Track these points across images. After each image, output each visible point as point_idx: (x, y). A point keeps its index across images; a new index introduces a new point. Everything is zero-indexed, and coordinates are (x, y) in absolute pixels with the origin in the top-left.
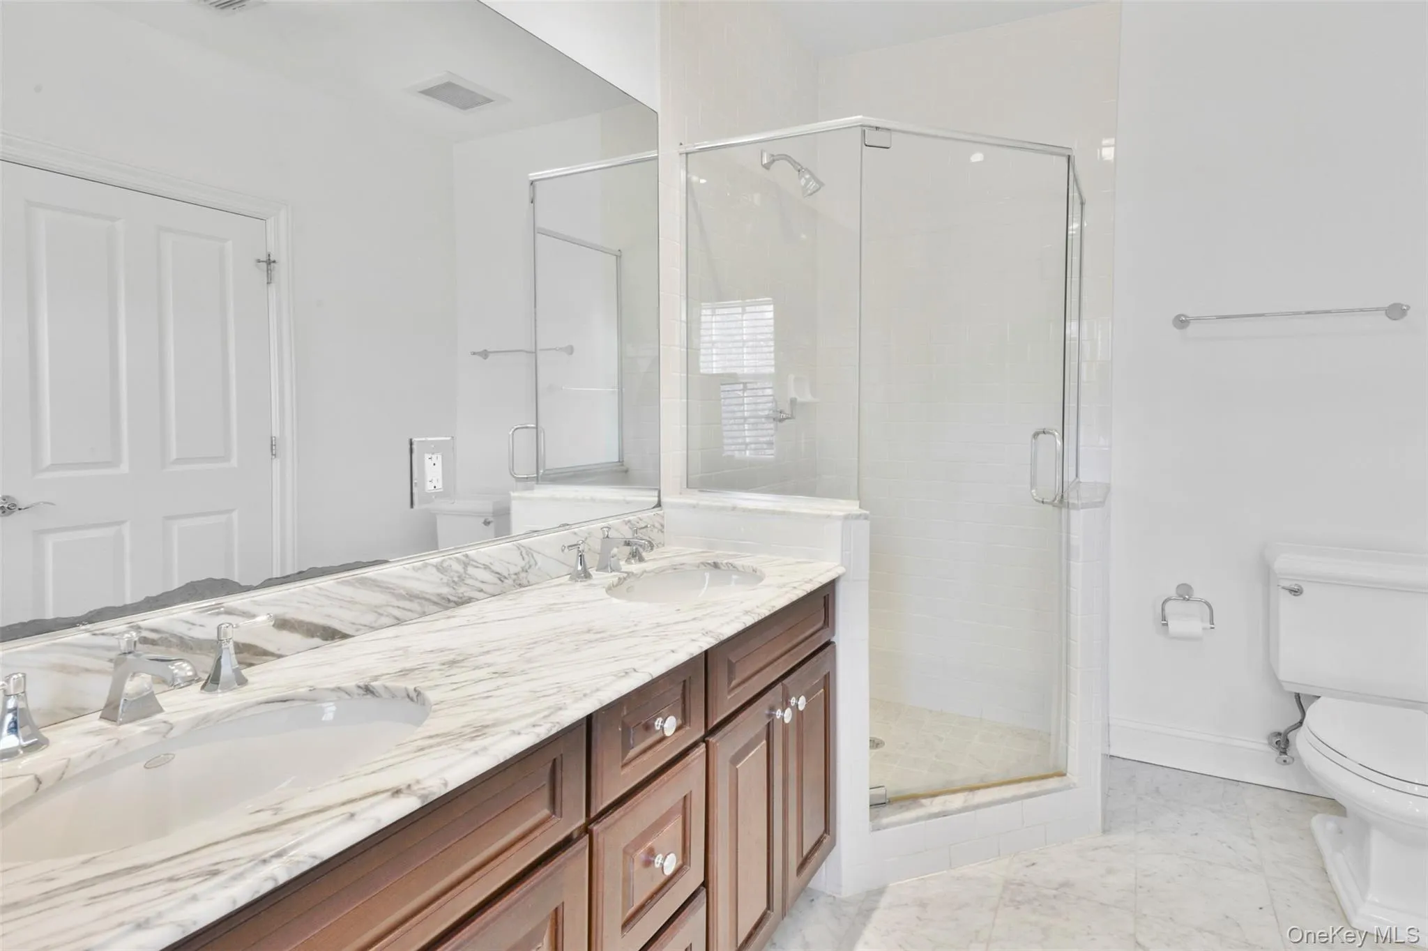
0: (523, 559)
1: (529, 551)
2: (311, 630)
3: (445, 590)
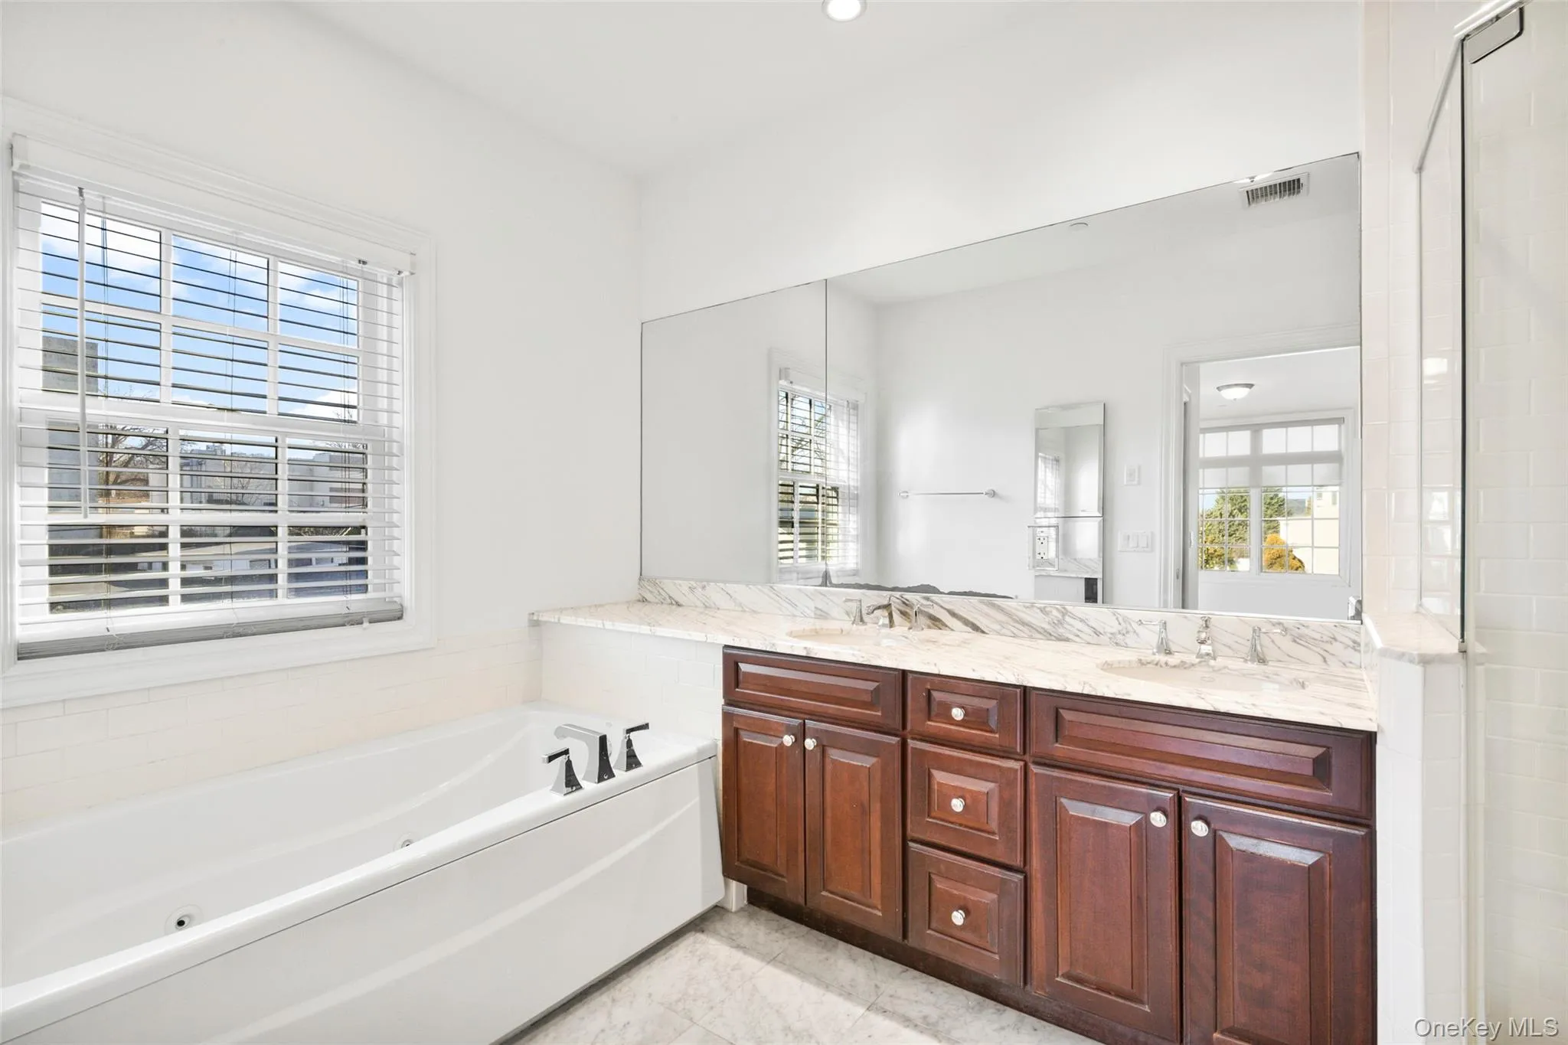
0: (1120, 624)
1: (1126, 620)
2: (966, 622)
3: (1046, 626)
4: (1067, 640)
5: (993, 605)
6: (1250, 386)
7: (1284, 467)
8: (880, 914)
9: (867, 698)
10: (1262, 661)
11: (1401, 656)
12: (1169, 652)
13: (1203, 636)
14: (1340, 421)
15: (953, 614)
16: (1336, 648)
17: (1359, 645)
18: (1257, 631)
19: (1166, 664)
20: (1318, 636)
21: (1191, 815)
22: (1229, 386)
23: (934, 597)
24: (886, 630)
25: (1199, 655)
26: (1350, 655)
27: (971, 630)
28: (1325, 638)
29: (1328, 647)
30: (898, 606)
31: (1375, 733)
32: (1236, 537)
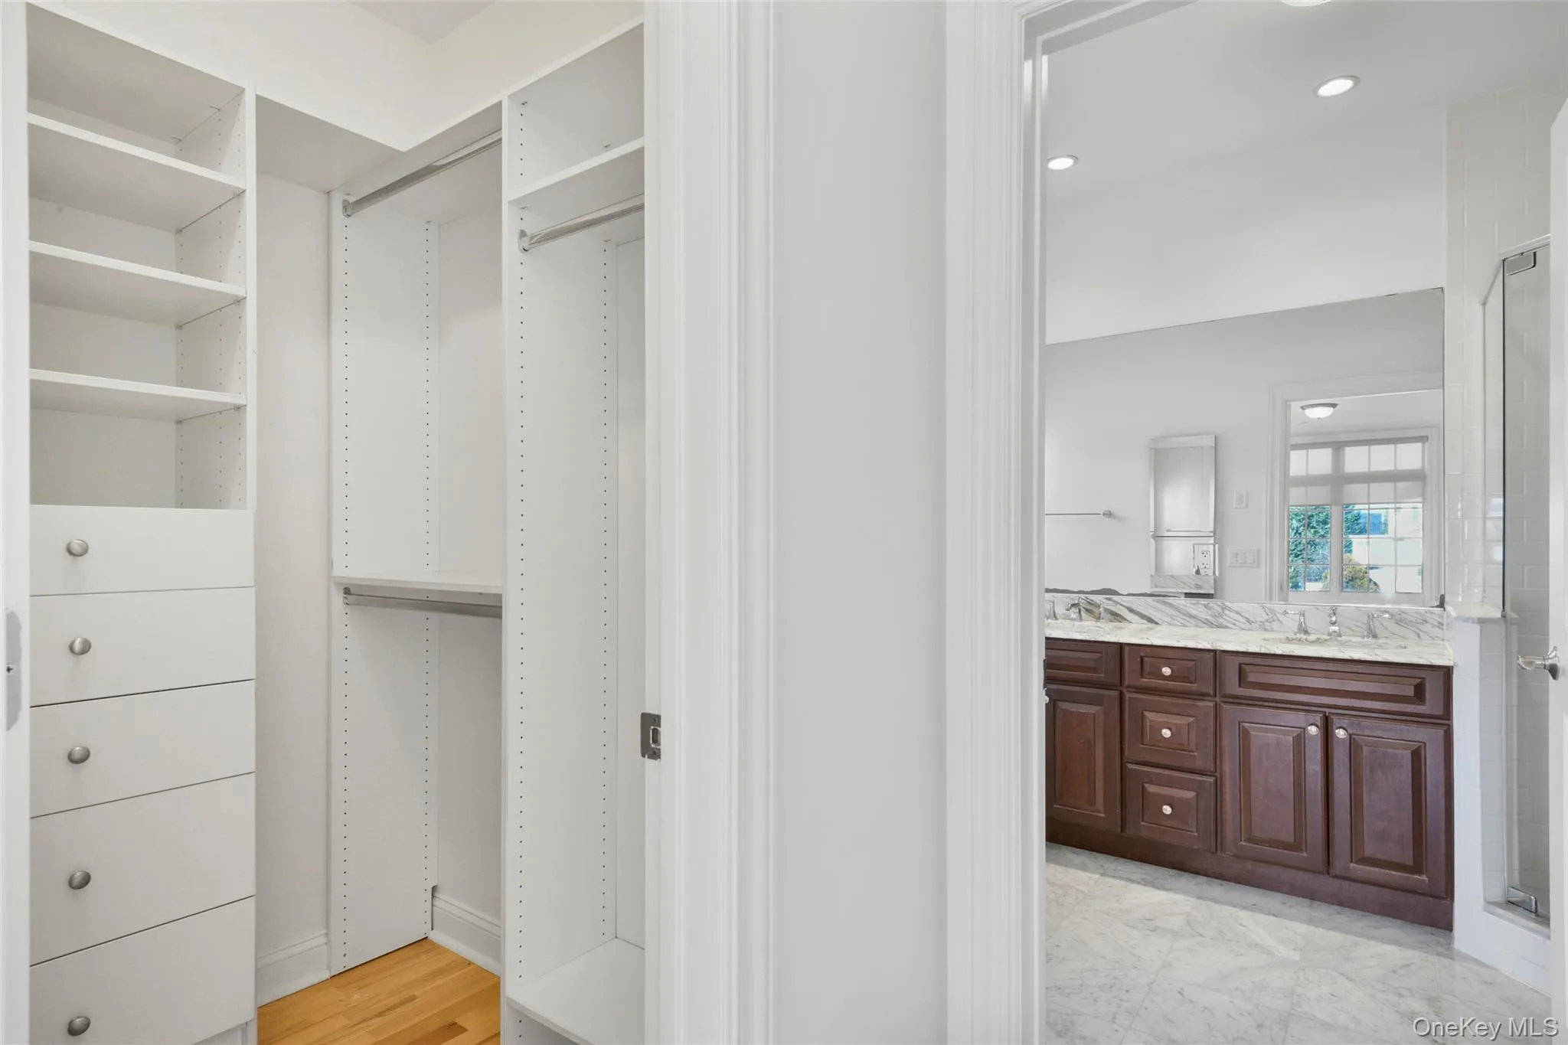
1: (1272, 610)
2: (1143, 616)
3: (1210, 618)
4: (1227, 627)
5: (1165, 603)
6: (1334, 406)
7: (1366, 485)
8: (1103, 815)
9: (1091, 664)
10: (1375, 636)
11: (1467, 620)
12: (1306, 632)
13: (1334, 619)
14: (1423, 439)
15: (1131, 610)
16: (1427, 627)
17: (1443, 625)
18: (1371, 617)
19: (1306, 640)
20: (1413, 619)
21: (1334, 727)
22: (1313, 406)
23: (1115, 598)
24: (1078, 623)
25: (1329, 634)
26: (1438, 632)
27: (1146, 622)
28: (1419, 621)
29: (1421, 627)
30: (1083, 605)
31: (1453, 667)
32: (1303, 558)
